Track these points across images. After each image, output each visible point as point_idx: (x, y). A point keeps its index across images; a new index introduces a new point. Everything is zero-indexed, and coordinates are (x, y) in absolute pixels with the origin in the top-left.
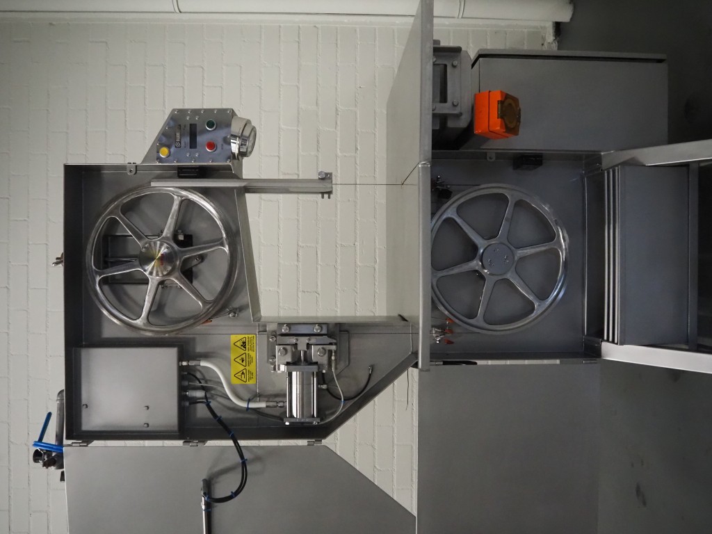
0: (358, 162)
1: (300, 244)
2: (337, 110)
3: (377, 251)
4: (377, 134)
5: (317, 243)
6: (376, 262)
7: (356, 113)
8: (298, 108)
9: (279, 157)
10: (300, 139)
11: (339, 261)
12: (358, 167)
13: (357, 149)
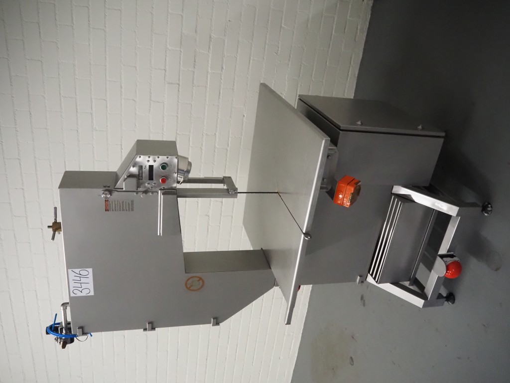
0: (223, 78)
1: (178, 132)
2: (210, 37)
3: (230, 139)
4: (238, 58)
5: (190, 132)
6: (228, 146)
7: (224, 40)
8: (182, 32)
9: (165, 70)
10: (182, 57)
11: (204, 144)
12: (222, 81)
13: (223, 68)
